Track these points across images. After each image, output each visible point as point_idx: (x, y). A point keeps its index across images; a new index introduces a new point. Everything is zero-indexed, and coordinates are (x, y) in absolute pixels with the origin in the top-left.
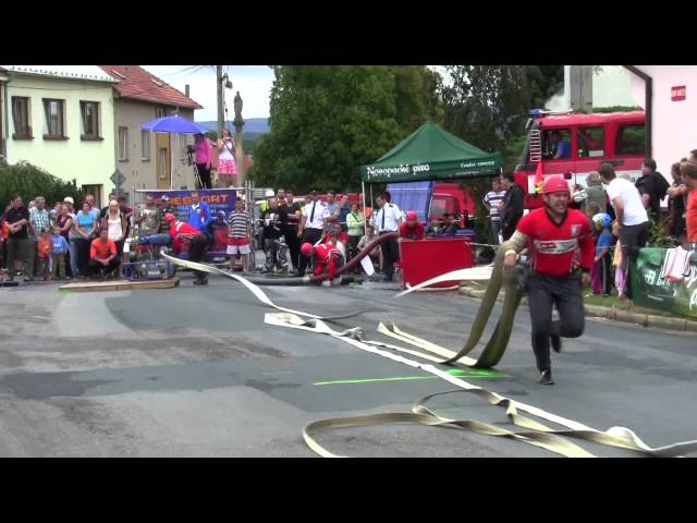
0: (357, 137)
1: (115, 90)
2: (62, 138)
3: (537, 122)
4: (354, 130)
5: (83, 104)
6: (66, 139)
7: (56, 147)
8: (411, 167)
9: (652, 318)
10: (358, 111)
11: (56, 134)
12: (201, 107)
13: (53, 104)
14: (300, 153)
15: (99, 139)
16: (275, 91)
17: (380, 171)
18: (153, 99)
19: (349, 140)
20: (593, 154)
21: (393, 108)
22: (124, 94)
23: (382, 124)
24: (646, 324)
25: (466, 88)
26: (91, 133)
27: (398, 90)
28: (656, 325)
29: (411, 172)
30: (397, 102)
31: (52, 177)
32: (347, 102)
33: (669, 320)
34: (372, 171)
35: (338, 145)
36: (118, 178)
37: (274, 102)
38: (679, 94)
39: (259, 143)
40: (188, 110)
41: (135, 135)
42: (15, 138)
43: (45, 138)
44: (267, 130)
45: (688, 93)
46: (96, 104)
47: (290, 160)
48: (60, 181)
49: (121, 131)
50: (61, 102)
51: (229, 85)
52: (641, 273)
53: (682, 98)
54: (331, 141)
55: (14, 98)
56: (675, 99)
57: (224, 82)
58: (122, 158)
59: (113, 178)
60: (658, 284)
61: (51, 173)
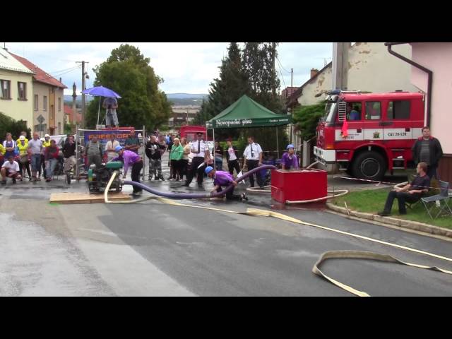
1: (33, 77)
2: (9, 98)
5: (19, 83)
6: (11, 99)
7: (6, 102)
8: (241, 121)
10: (132, 92)
11: (6, 96)
12: (67, 88)
13: (5, 83)
15: (25, 100)
17: (224, 123)
18: (48, 83)
22: (37, 79)
26: (22, 96)
27: (148, 85)
29: (241, 124)
30: (147, 89)
31: (10, 118)
34: (219, 123)
40: (61, 88)
41: (41, 99)
46: (25, 84)
48: (14, 120)
49: (36, 97)
50: (9, 82)
51: (87, 77)
57: (85, 76)
58: (35, 109)
61: (9, 115)
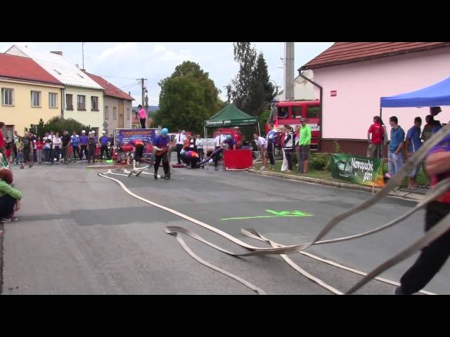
0: (190, 112)
1: (104, 93)
3: (276, 104)
4: (190, 109)
5: (92, 97)
6: (85, 110)
7: (82, 113)
8: (223, 121)
9: (342, 184)
10: (191, 103)
11: (82, 108)
12: (134, 100)
13: (81, 97)
14: (171, 118)
15: (98, 110)
16: (161, 95)
17: (212, 123)
18: (117, 96)
19: (188, 113)
20: (297, 117)
21: (204, 102)
22: (107, 94)
23: (200, 107)
24: (339, 186)
25: (242, 92)
26: (95, 108)
27: (206, 95)
28: (345, 187)
29: (224, 123)
30: (205, 99)
32: (187, 99)
33: (350, 185)
34: (208, 123)
35: (184, 114)
36: (105, 125)
37: (160, 99)
38: (334, 94)
39: (156, 113)
40: (130, 101)
41: (111, 109)
42: (67, 109)
43: (78, 110)
44: (159, 109)
45: (337, 93)
46: (97, 98)
47: (167, 120)
50: (84, 97)
52: (337, 165)
53: (335, 95)
54: (182, 112)
55: (67, 95)
56: (332, 96)
57: (145, 90)
58: (106, 118)
59: (104, 125)
60: (346, 170)
